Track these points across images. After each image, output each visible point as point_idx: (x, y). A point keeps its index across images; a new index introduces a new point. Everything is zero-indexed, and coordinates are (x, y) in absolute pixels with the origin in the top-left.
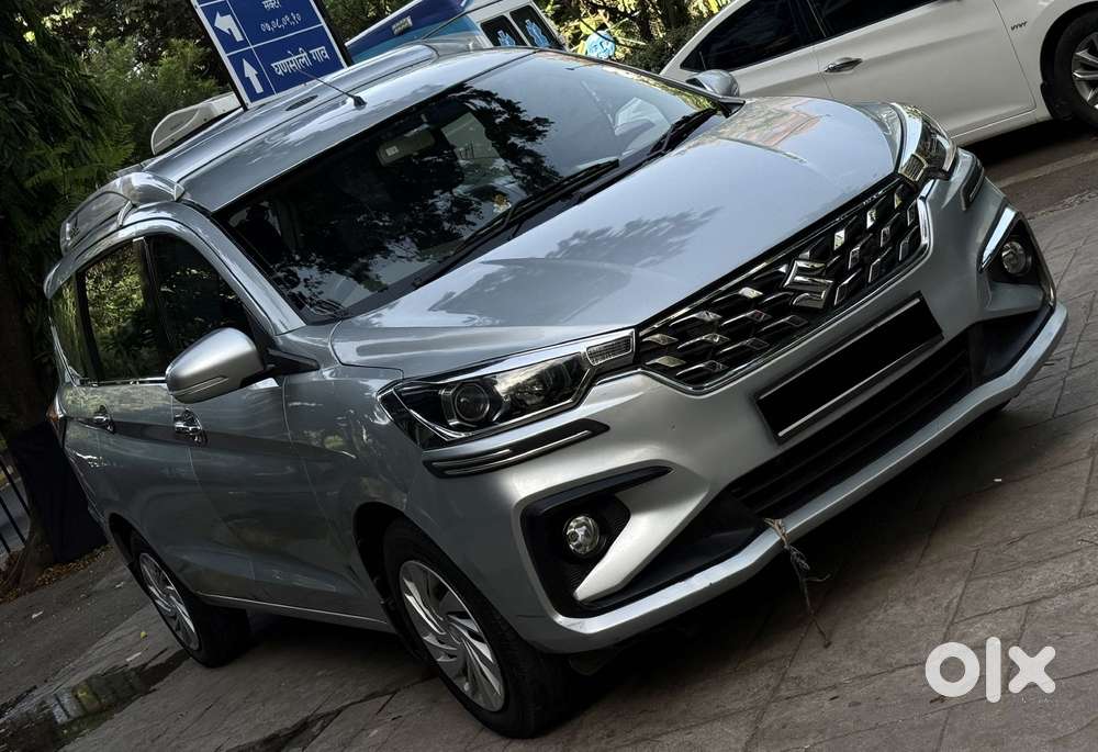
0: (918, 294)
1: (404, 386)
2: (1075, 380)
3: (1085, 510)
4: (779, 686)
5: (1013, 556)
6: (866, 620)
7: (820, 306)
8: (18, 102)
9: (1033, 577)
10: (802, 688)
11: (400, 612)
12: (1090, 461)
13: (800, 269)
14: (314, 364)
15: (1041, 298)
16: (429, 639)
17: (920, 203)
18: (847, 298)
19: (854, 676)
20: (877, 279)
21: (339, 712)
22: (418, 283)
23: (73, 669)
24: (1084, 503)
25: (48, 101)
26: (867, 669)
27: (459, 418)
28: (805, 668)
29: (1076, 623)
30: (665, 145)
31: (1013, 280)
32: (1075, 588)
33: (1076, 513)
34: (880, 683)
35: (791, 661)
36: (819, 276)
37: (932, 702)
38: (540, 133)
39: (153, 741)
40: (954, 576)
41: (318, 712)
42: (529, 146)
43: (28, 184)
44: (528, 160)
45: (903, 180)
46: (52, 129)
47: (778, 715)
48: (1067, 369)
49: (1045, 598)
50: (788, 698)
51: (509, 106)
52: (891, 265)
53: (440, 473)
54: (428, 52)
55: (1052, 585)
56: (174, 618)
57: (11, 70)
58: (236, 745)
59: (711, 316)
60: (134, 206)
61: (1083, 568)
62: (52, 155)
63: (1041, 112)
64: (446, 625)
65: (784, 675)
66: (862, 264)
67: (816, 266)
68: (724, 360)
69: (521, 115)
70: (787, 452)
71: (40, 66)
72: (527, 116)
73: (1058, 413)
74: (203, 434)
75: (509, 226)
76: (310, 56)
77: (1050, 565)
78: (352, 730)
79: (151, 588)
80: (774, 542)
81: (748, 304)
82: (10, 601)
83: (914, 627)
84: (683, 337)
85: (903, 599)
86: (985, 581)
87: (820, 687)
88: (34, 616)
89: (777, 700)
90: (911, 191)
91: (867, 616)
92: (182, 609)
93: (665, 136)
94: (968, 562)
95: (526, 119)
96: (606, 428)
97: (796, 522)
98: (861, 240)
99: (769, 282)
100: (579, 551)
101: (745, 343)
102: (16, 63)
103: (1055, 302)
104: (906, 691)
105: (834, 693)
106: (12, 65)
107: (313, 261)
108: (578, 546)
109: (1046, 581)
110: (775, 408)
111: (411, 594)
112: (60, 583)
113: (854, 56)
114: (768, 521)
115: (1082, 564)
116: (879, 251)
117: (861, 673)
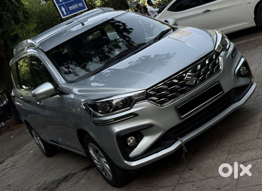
0: (218, 81)
1: (88, 102)
2: (258, 99)
3: (258, 137)
4: (180, 179)
5: (239, 148)
6: (202, 163)
7: (193, 84)
8: (9, 15)
9: (245, 155)
10: (185, 181)
11: (88, 154)
12: (260, 123)
13: (189, 75)
14: (68, 93)
15: (250, 81)
16: (95, 161)
17: (220, 58)
18: (200, 82)
19: (198, 179)
20: (209, 77)
21: (76, 173)
22: (94, 74)
23: (18, 153)
24: (258, 135)
25: (16, 14)
26: (201, 177)
27: (102, 111)
28: (187, 175)
29: (254, 170)
30: (158, 38)
31: (243, 76)
32: (255, 160)
33: (256, 137)
34: (204, 182)
35: (183, 173)
36: (193, 77)
37: (217, 189)
38: (131, 32)
39: (33, 176)
40: (225, 153)
41: (71, 173)
42: (128, 35)
43: (11, 35)
44: (127, 39)
45: (216, 52)
46: (17, 21)
47: (179, 188)
48: (256, 96)
49: (247, 161)
50: (181, 184)
51: (124, 24)
52: (212, 74)
53: (96, 124)
54: (101, 11)
55: (249, 158)
56: (40, 145)
57: (7, 7)
58: (51, 180)
59: (165, 87)
60: (28, 48)
61: (257, 154)
62: (17, 27)
63: (254, 24)
64: (99, 159)
65: (181, 176)
66: (205, 73)
67: (193, 74)
68: (168, 98)
69: (126, 27)
70: (184, 121)
71: (14, 6)
72: (128, 27)
73: (253, 108)
74: (43, 106)
75: (117, 59)
76: (78, 5)
77: (248, 152)
78: (78, 179)
79: (34, 137)
80: (180, 144)
81: (175, 84)
82: (7, 133)
83: (214, 166)
84: (158, 92)
85: (212, 158)
86: (232, 155)
87: (189, 181)
88: (12, 137)
89: (179, 184)
90: (218, 54)
91: (202, 162)
92: (41, 143)
93: (157, 36)
94: (228, 149)
95: (128, 28)
96: (138, 115)
97: (185, 139)
98: (204, 67)
99: (181, 78)
100: (130, 145)
101: (174, 94)
102: (9, 5)
103: (253, 82)
104: (211, 185)
105: (193, 184)
106: (8, 5)
107: (73, 64)
108: (131, 144)
109: (247, 157)
110: (181, 110)
111: (91, 150)
112: (18, 129)
113: (209, 9)
114: (178, 138)
115: (257, 152)
116: (209, 70)
117: (200, 178)
